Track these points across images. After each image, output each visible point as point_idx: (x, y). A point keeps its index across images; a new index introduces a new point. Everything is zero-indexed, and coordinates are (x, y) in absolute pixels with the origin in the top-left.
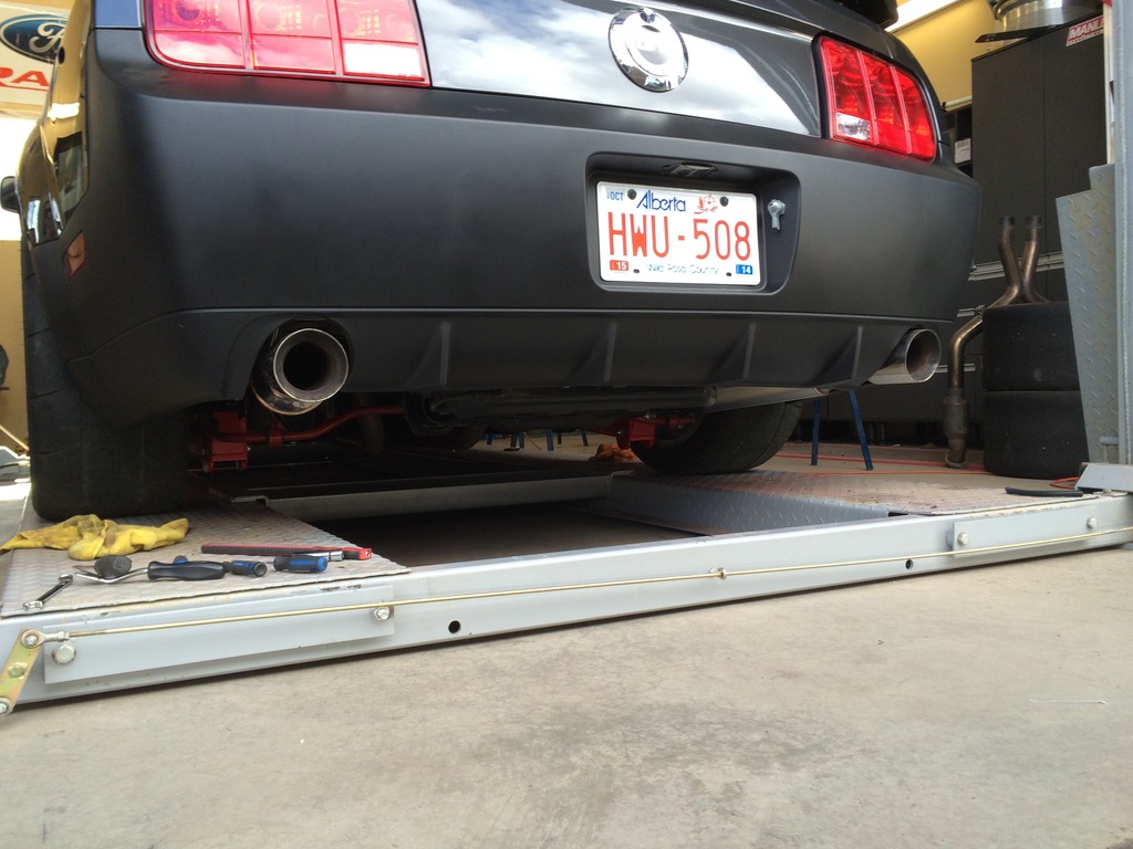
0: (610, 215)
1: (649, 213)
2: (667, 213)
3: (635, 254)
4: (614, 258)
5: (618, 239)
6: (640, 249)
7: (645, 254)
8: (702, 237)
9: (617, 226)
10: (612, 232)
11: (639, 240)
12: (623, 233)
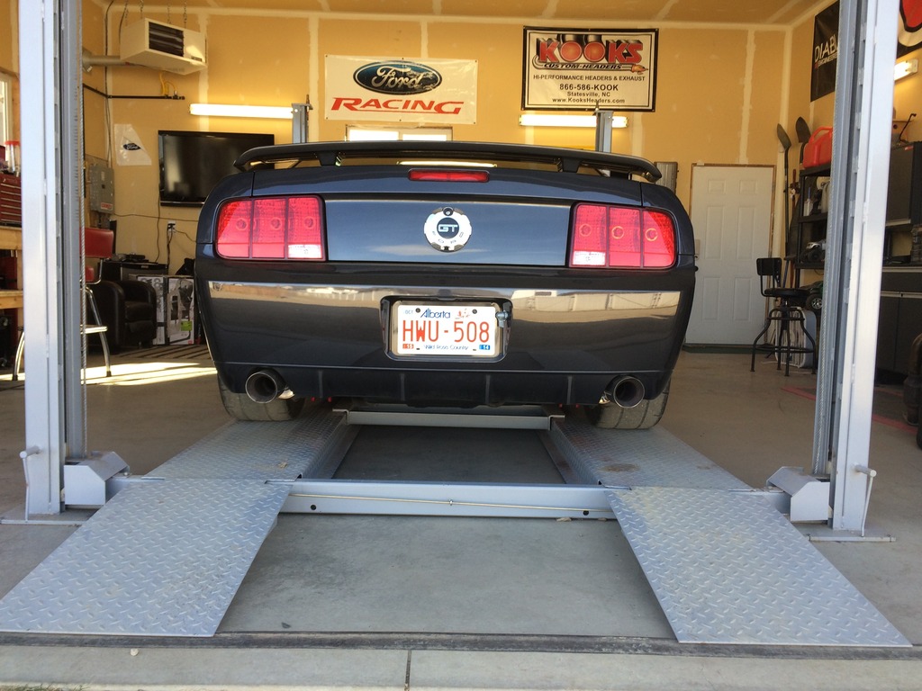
0: (404, 322)
1: (427, 319)
2: (439, 319)
3: (418, 340)
4: (405, 342)
5: (408, 334)
6: (421, 338)
7: (423, 340)
8: (459, 331)
9: (408, 326)
10: (405, 330)
11: (421, 334)
12: (411, 330)
